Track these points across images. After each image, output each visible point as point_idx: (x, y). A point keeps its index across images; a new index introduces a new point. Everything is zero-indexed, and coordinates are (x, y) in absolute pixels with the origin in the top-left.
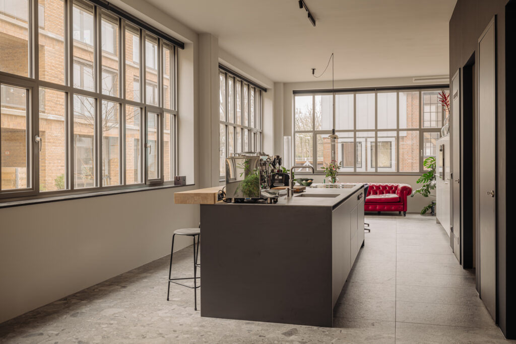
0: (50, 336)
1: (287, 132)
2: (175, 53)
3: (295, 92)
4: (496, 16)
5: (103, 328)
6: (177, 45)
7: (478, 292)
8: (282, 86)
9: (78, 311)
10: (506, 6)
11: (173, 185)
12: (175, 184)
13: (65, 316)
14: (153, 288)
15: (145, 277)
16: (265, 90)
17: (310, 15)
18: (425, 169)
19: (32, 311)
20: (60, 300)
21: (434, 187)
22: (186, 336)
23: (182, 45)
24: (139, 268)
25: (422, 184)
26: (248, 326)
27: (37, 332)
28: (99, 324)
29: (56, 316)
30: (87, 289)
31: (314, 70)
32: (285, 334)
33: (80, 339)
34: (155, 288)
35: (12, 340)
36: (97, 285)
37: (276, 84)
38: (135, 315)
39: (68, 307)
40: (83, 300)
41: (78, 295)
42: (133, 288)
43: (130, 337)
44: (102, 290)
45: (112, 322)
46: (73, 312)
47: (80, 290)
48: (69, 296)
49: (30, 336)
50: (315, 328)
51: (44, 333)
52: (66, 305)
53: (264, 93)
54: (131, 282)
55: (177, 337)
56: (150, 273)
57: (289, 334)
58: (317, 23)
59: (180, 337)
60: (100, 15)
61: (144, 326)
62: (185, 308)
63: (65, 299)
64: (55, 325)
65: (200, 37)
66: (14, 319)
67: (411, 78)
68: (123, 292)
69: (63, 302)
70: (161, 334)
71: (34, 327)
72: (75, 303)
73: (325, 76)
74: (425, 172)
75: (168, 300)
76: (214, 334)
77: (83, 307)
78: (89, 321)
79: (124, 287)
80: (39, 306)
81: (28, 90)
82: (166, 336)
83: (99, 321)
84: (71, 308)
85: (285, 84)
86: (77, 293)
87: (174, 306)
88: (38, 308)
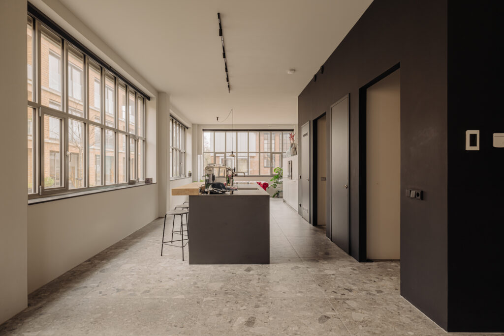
0: (93, 288)
1: (199, 153)
2: (144, 102)
3: (204, 130)
4: (349, 94)
5: (128, 278)
6: (145, 98)
7: (330, 238)
8: (197, 125)
9: (104, 268)
10: (360, 89)
11: (145, 184)
12: (146, 183)
13: (96, 273)
14: (146, 248)
15: (137, 242)
16: (187, 128)
17: (229, 86)
18: (274, 173)
19: (69, 271)
20: (86, 261)
21: (281, 183)
22: (188, 278)
23: (149, 98)
24: (130, 236)
25: (273, 181)
26: (222, 268)
27: (82, 286)
28: (124, 275)
29: (89, 273)
30: (101, 252)
31: (218, 118)
32: (246, 270)
33: (116, 288)
34: (148, 248)
35: (65, 294)
36: (107, 249)
37: (193, 125)
38: (145, 267)
39: (95, 266)
40: (103, 260)
41: (97, 257)
42: (133, 250)
43: (151, 282)
44: (112, 253)
45: (133, 273)
46: (100, 269)
47: (97, 253)
48: (91, 258)
49: (78, 289)
50: (260, 265)
51: (87, 286)
52: (93, 265)
53: (186, 129)
54: (130, 246)
55: (182, 279)
56: (139, 239)
57: (248, 270)
58: (231, 91)
59: (184, 279)
60: (105, 75)
61: (156, 274)
62: (175, 259)
63: (89, 260)
64: (92, 279)
65: (159, 93)
66: (58, 278)
67: (267, 125)
68: (128, 253)
69: (88, 263)
70: (170, 278)
71: (77, 282)
72: (98, 263)
73: (225, 122)
74: (275, 175)
75: (162, 255)
76: (204, 275)
77: (105, 265)
78: (115, 274)
79: (126, 249)
80: (73, 267)
81: (61, 120)
82: (175, 279)
83: (123, 274)
84: (97, 266)
85: (198, 125)
86: (96, 255)
87: (168, 259)
88: (72, 269)
